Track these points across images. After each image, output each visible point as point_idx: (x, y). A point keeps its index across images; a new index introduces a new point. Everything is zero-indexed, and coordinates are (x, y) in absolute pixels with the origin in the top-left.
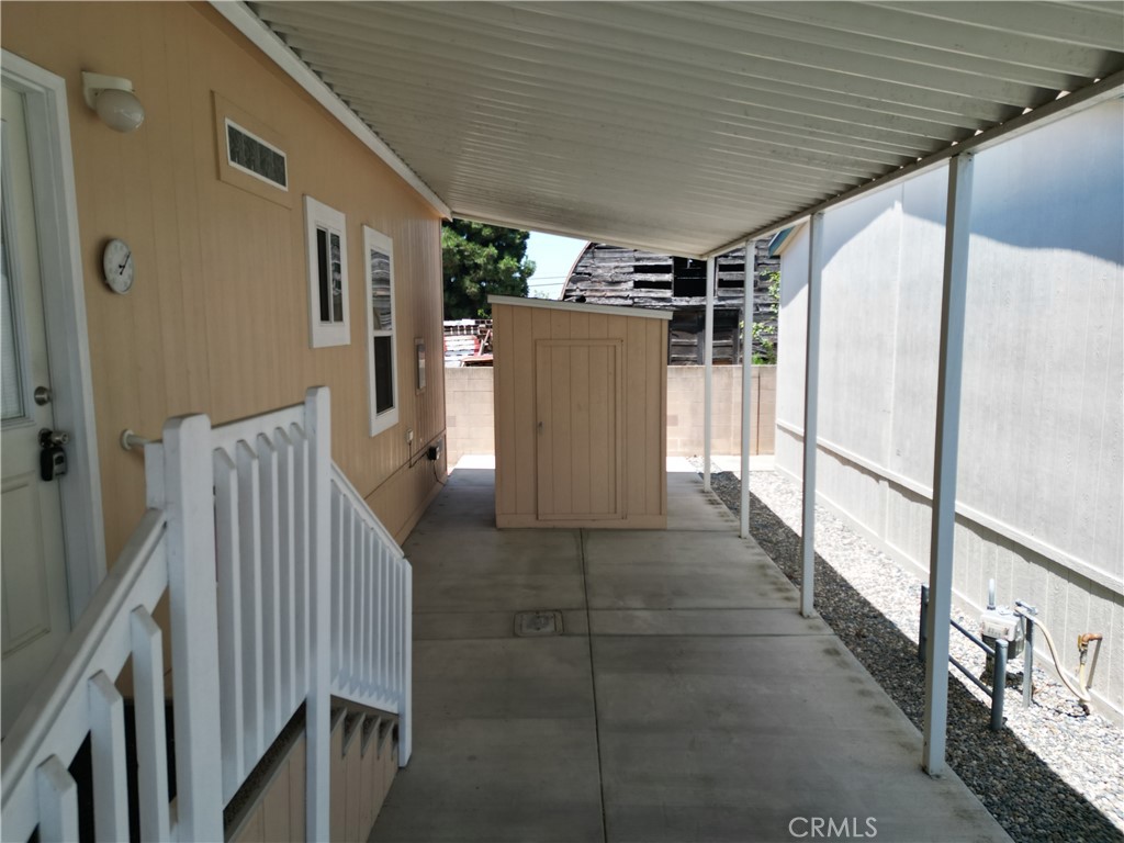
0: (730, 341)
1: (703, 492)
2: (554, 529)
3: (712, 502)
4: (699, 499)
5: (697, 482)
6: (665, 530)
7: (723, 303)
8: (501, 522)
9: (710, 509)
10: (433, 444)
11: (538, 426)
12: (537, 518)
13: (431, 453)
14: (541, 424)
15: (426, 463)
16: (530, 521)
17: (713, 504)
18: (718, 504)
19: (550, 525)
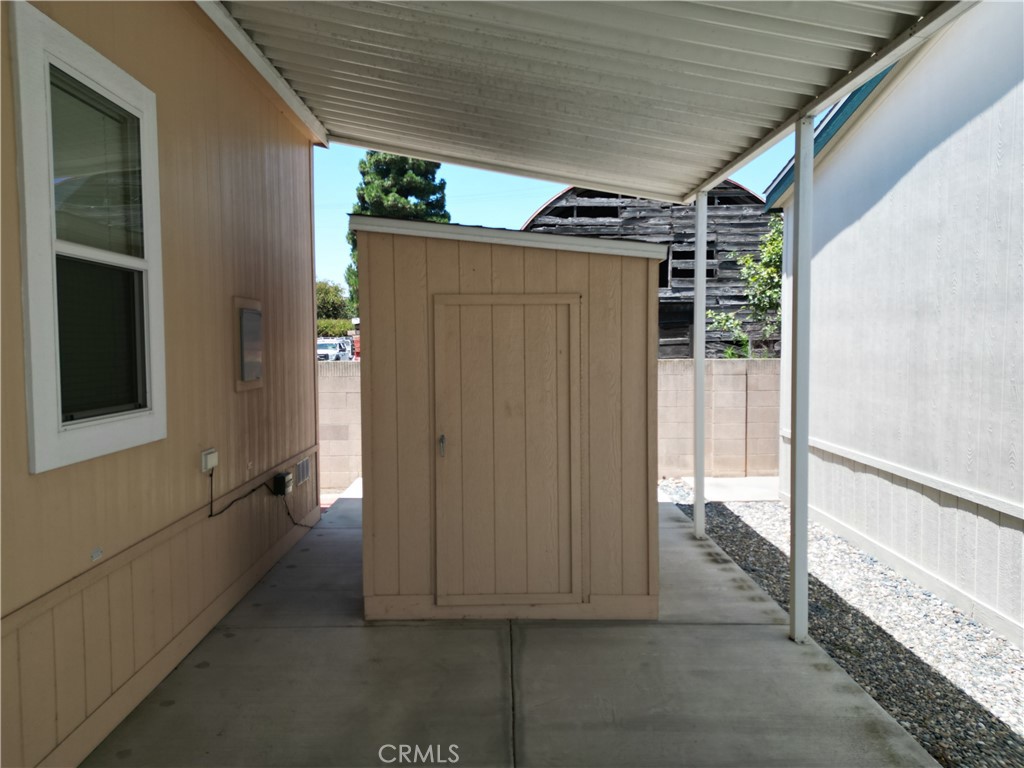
0: (685, 339)
1: (693, 538)
2: (464, 623)
3: (715, 559)
4: (692, 553)
5: (678, 520)
6: (654, 622)
7: (677, 295)
8: (373, 610)
9: (713, 569)
10: (281, 469)
11: (438, 442)
12: (435, 603)
13: (277, 485)
14: (442, 439)
15: (266, 499)
16: (424, 609)
17: (716, 561)
18: (726, 561)
19: (458, 614)
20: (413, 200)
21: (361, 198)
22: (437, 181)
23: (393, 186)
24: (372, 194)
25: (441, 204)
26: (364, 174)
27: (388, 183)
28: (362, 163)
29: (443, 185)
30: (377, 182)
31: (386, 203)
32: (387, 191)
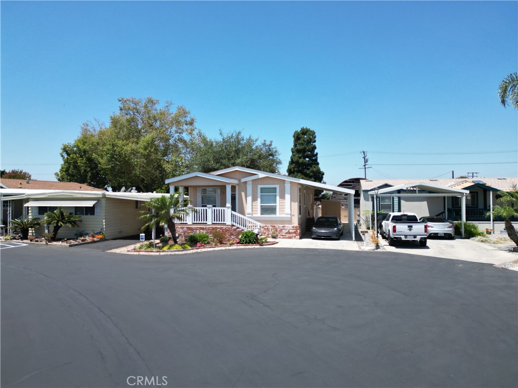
20: (307, 159)
21: (292, 159)
22: (315, 153)
23: (302, 156)
24: (295, 159)
25: (316, 160)
26: (293, 152)
27: (300, 155)
28: (292, 149)
29: (317, 154)
30: (297, 155)
31: (300, 162)
32: (300, 158)
